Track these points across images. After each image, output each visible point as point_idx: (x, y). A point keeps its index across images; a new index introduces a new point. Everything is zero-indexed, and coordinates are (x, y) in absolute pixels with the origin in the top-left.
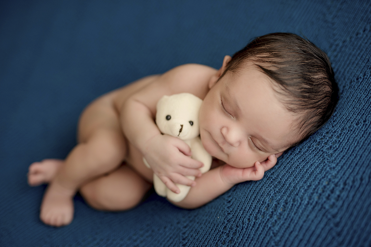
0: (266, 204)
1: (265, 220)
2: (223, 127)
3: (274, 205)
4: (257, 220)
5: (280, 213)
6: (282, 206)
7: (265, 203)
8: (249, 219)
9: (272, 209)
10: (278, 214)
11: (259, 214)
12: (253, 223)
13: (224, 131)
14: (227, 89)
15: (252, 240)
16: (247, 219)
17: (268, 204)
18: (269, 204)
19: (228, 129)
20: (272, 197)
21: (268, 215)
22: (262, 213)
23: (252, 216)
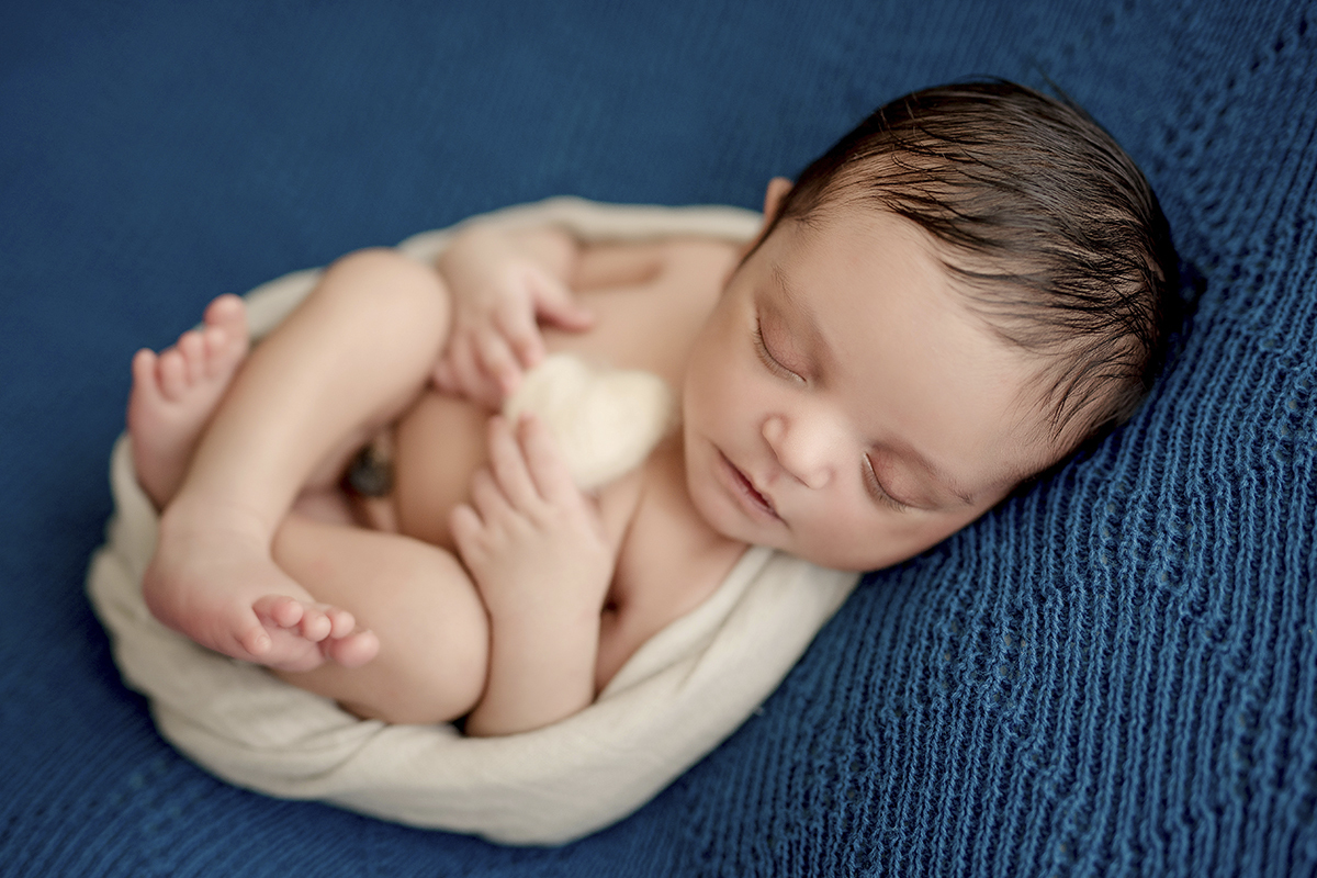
0: (945, 645)
1: (963, 692)
2: (767, 418)
3: (975, 636)
4: (929, 701)
5: (1008, 656)
6: (1006, 630)
7: (940, 639)
8: (899, 708)
9: (974, 651)
10: (1003, 659)
11: (931, 681)
12: (919, 716)
13: (773, 430)
14: (779, 276)
15: (939, 773)
16: (891, 712)
17: (951, 640)
18: (955, 639)
19: (786, 422)
20: (958, 614)
21: (966, 676)
22: (941, 675)
23: (907, 694)
